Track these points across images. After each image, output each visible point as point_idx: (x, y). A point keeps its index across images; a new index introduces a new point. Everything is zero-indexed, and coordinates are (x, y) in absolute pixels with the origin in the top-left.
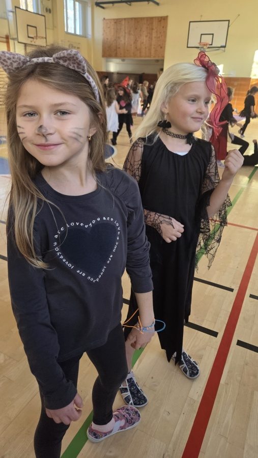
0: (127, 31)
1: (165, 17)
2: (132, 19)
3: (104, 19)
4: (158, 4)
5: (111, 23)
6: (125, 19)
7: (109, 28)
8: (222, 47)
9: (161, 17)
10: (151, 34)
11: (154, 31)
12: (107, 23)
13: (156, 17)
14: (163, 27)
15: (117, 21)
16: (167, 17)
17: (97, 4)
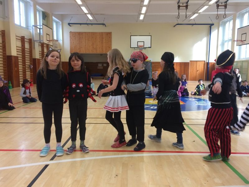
0: (86, 39)
2: (89, 33)
3: (71, 32)
4: (105, 26)
5: (75, 34)
6: (85, 33)
7: (74, 36)
8: (149, 48)
9: (108, 33)
10: (103, 41)
11: (104, 39)
12: (73, 34)
13: (104, 32)
14: (109, 37)
15: (80, 34)
16: (111, 32)
17: (69, 24)
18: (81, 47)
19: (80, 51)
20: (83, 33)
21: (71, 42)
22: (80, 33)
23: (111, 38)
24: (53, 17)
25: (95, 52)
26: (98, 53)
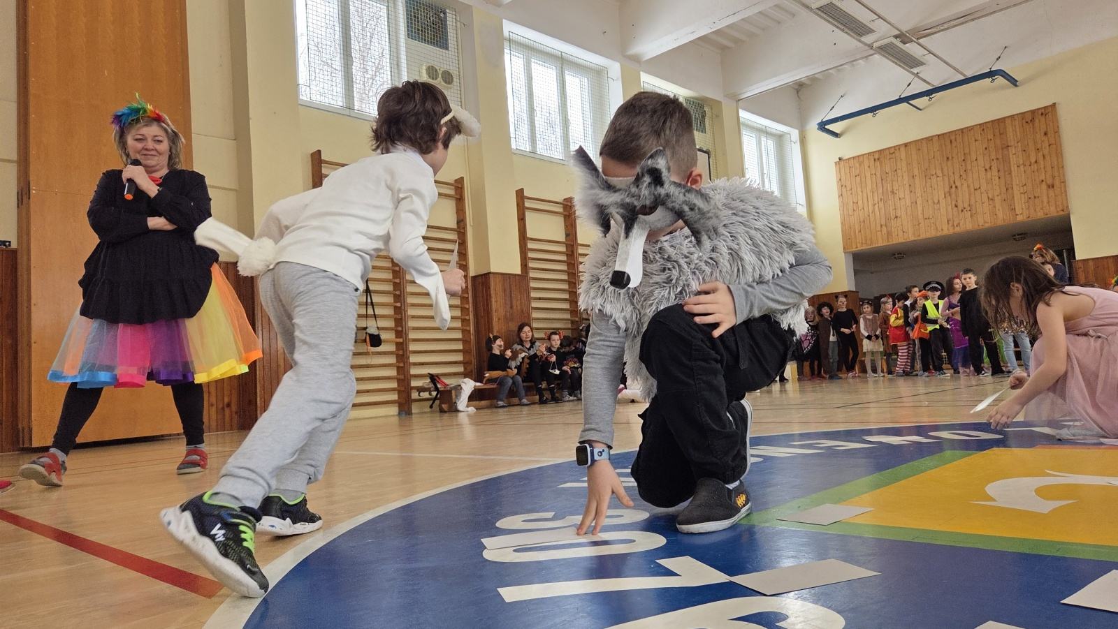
0: (916, 172)
1: (1045, 108)
2: (929, 139)
3: (840, 159)
4: (1014, 82)
5: (861, 163)
6: (906, 145)
7: (857, 176)
9: (1033, 112)
10: (1006, 160)
11: (1012, 151)
12: (851, 167)
13: (1012, 117)
14: (1045, 134)
15: (880, 156)
16: (1054, 104)
17: (823, 126)
18: (893, 217)
19: (889, 234)
20: (897, 148)
21: (843, 205)
22: (880, 151)
23: (1057, 132)
24: (744, 115)
25: (966, 225)
26: (987, 225)
